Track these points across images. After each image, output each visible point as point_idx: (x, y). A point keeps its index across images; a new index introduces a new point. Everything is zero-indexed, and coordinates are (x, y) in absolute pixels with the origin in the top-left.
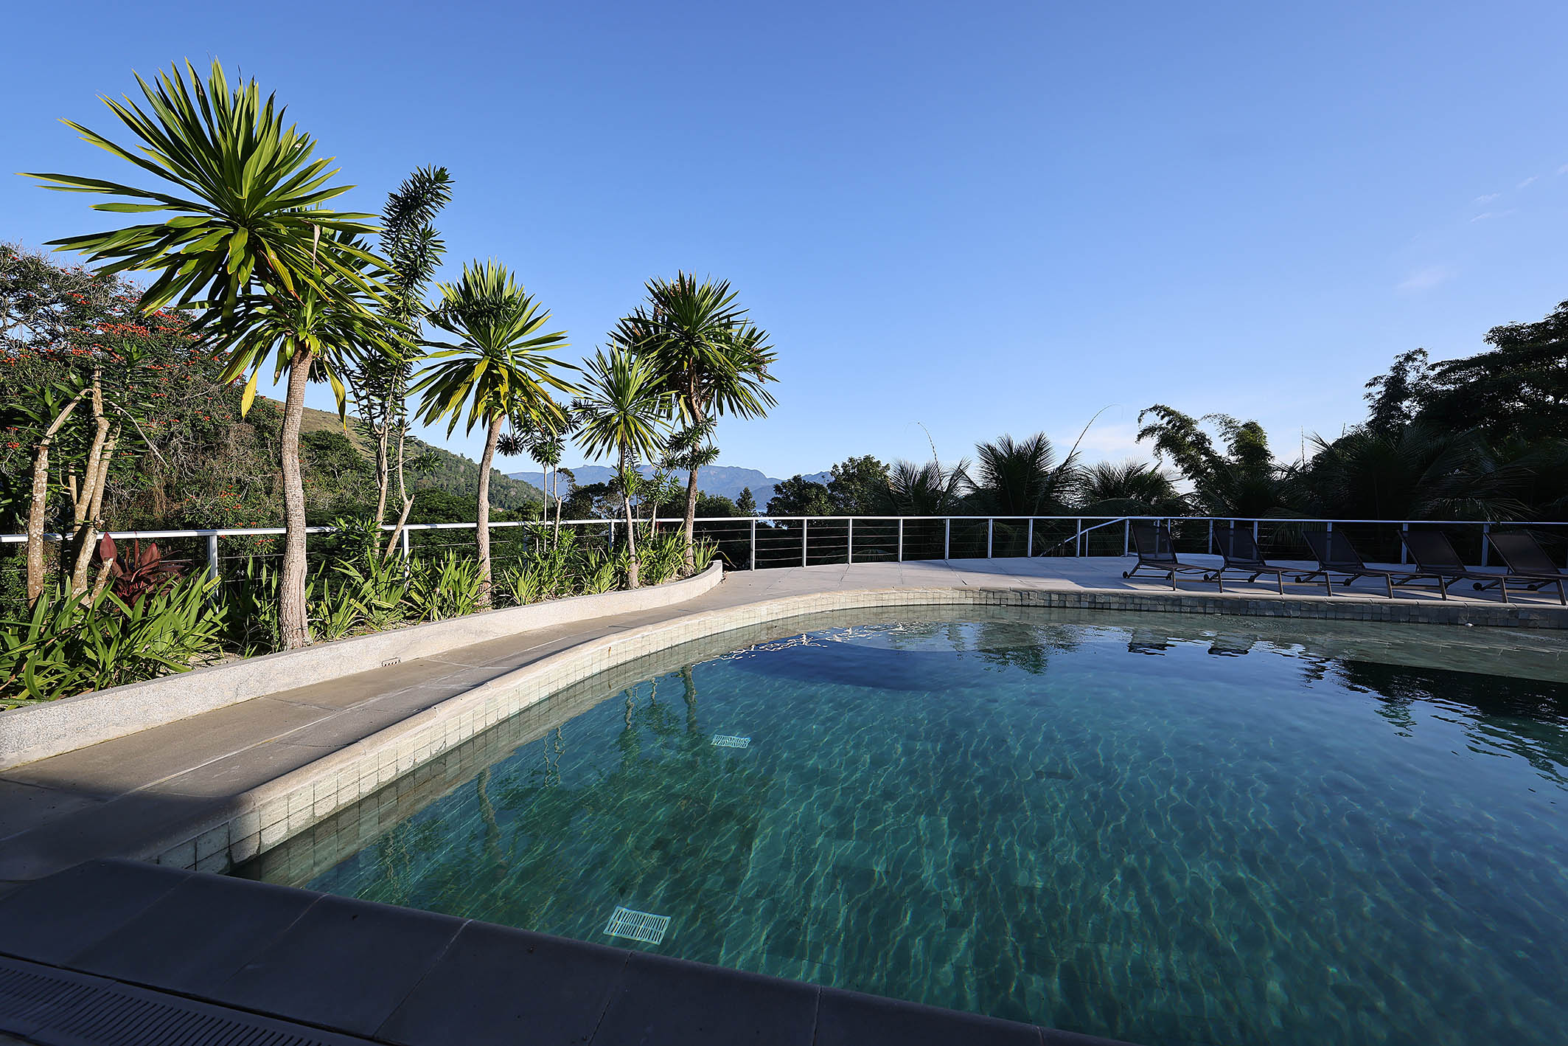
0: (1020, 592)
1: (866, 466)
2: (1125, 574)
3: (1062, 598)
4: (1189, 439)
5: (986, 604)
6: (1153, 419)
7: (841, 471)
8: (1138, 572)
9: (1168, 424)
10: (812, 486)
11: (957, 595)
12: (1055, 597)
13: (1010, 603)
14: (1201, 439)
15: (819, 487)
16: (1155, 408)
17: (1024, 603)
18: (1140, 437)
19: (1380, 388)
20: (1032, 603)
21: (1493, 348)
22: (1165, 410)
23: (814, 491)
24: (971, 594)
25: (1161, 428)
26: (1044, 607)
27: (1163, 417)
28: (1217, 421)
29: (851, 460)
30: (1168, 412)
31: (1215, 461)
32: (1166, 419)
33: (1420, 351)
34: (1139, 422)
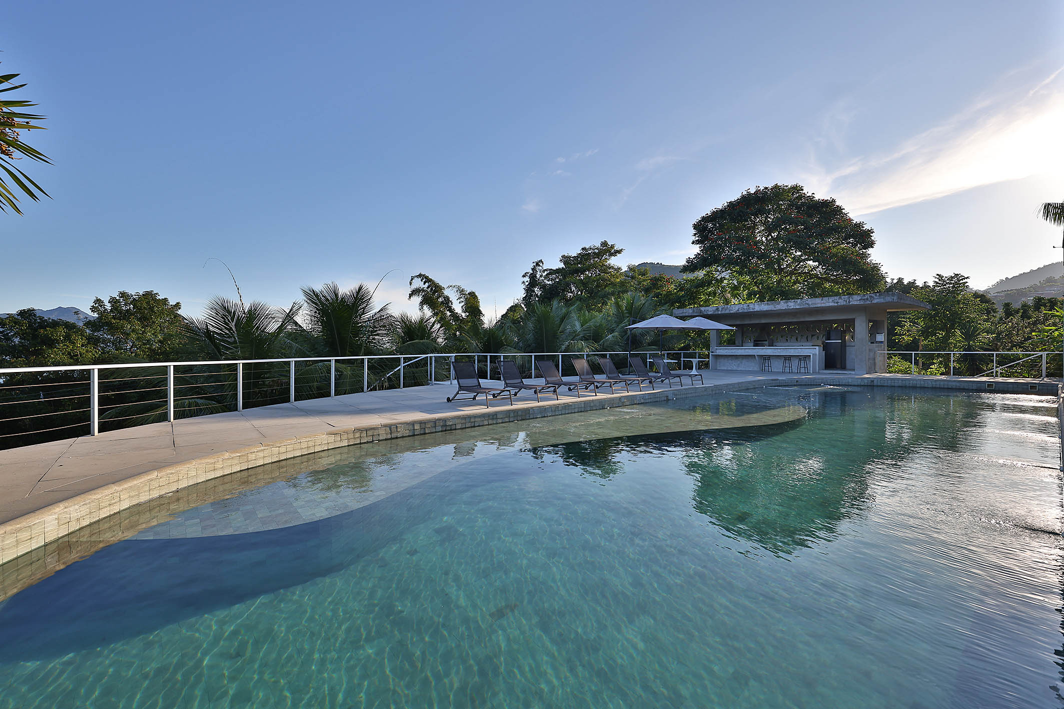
0: (390, 426)
1: (148, 303)
2: (448, 399)
3: (423, 426)
4: (440, 300)
5: (360, 443)
6: (418, 284)
7: (108, 306)
8: (458, 397)
9: (428, 287)
10: (55, 324)
11: (332, 438)
12: (417, 427)
13: (381, 438)
14: (447, 300)
15: (70, 327)
16: (420, 276)
17: (394, 435)
18: (410, 295)
19: (527, 279)
20: (399, 435)
21: (562, 265)
22: (425, 278)
23: (61, 332)
24: (345, 436)
25: (423, 290)
26: (409, 436)
27: (424, 284)
28: (455, 289)
29: (123, 295)
30: (427, 280)
31: (455, 316)
32: (427, 284)
33: (541, 261)
34: (411, 285)
